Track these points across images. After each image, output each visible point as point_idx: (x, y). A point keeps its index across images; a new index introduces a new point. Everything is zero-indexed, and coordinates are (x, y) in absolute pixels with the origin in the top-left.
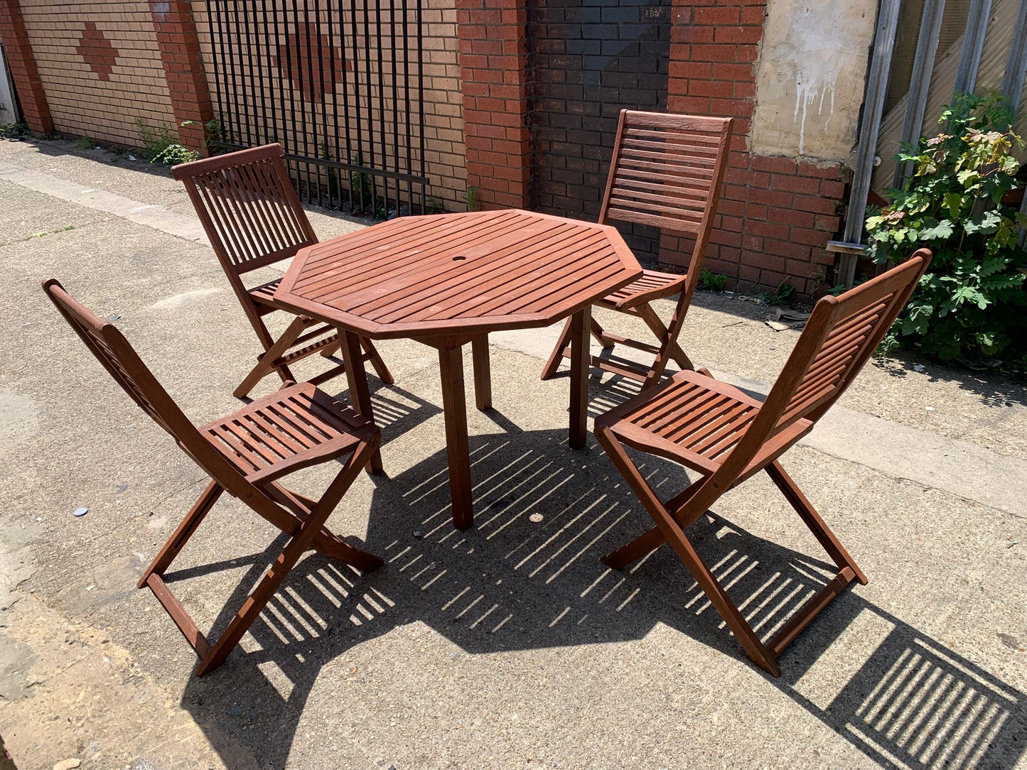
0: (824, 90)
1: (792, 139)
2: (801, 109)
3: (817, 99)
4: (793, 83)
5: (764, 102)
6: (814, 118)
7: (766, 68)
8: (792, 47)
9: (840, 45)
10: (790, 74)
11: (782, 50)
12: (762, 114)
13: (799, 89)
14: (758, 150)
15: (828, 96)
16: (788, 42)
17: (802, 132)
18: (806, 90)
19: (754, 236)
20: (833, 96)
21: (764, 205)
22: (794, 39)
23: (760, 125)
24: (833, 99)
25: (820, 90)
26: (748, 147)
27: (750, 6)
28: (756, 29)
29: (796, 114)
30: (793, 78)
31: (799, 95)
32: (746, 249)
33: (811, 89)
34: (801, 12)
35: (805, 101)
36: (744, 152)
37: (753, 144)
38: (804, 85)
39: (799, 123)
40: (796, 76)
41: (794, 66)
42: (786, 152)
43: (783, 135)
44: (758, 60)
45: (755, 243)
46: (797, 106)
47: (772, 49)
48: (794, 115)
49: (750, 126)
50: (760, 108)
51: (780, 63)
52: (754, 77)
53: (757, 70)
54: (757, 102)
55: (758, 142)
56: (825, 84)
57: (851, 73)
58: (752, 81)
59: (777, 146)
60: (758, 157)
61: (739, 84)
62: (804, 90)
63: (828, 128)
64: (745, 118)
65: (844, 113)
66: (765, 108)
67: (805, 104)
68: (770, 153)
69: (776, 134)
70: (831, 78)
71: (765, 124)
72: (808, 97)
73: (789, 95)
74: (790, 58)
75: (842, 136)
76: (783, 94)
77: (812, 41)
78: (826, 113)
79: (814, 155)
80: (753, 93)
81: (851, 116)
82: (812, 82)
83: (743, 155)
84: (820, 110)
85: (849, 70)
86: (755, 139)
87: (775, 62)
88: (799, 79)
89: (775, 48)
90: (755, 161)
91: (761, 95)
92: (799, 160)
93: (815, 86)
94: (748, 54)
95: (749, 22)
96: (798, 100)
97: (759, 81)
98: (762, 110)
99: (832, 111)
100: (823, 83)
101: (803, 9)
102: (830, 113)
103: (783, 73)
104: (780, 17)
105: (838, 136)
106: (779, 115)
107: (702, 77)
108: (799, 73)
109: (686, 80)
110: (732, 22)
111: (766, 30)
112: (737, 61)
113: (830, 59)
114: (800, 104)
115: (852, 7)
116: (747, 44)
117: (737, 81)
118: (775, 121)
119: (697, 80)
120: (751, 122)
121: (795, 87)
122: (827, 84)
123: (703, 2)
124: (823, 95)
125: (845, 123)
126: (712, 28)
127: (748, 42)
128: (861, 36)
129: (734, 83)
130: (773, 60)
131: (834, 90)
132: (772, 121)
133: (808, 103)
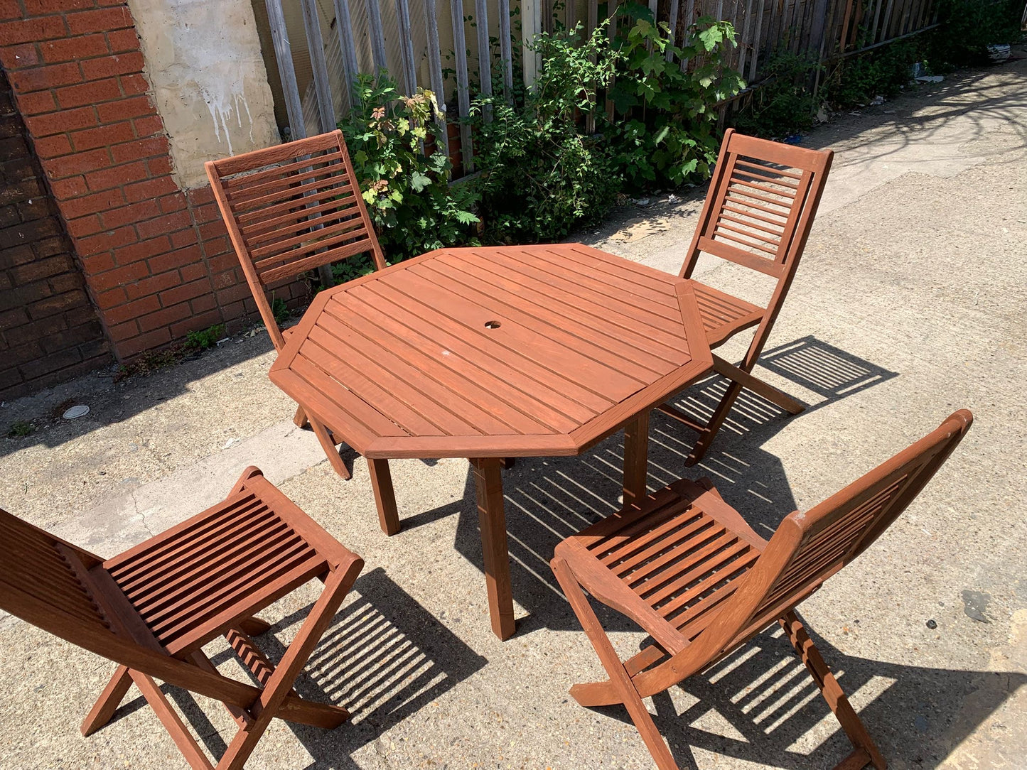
0: (236, 102)
2: (221, 128)
3: (233, 112)
4: (202, 105)
5: (177, 132)
6: (237, 132)
7: (162, 95)
8: (185, 67)
9: (234, 56)
10: (194, 94)
11: (176, 72)
12: (181, 146)
13: (211, 108)
14: (192, 184)
15: (242, 107)
16: (177, 62)
17: (231, 149)
18: (219, 107)
19: (221, 272)
20: (246, 105)
21: (220, 237)
22: (184, 58)
23: (182, 158)
24: (247, 109)
25: (232, 103)
26: (179, 185)
27: (116, 30)
28: (133, 56)
29: (217, 134)
30: (200, 99)
31: (213, 114)
32: (220, 289)
33: (223, 105)
34: (180, 28)
35: (223, 119)
36: (176, 192)
37: (183, 180)
38: (215, 103)
39: (225, 142)
40: (202, 96)
41: (195, 86)
44: (151, 89)
45: (227, 278)
46: (216, 125)
47: (162, 73)
48: (216, 136)
49: (171, 162)
50: (176, 139)
51: (179, 87)
52: (154, 109)
53: (154, 100)
54: (168, 134)
55: (186, 175)
56: (235, 97)
57: (254, 79)
58: (153, 113)
60: (195, 191)
61: (138, 121)
62: (217, 110)
63: (253, 138)
64: (163, 155)
65: (262, 119)
66: (182, 138)
67: (223, 122)
68: (206, 183)
70: (238, 89)
71: (189, 154)
72: (224, 114)
73: (204, 117)
74: (188, 78)
75: (268, 141)
76: (196, 118)
77: (205, 56)
78: (246, 124)
80: (160, 127)
81: (269, 120)
82: (221, 97)
83: (177, 195)
84: (240, 123)
85: (252, 77)
86: (182, 174)
87: (173, 87)
88: (207, 99)
89: (165, 71)
90: (194, 196)
91: (170, 125)
93: (225, 101)
94: (136, 85)
95: (122, 49)
96: (214, 118)
97: (162, 111)
98: (179, 141)
99: (251, 121)
100: (233, 96)
101: (181, 25)
102: (250, 123)
103: (187, 95)
104: (157, 38)
105: (265, 143)
106: (199, 140)
107: (85, 126)
108: (204, 91)
109: (65, 135)
110: (102, 52)
111: (146, 55)
112: (124, 96)
113: (230, 71)
114: (218, 122)
115: (231, 16)
116: (131, 74)
117: (135, 119)
118: (199, 148)
119: (79, 130)
120: (171, 157)
121: (206, 106)
122: (237, 95)
123: (49, 34)
124: (237, 107)
125: (266, 128)
126: (75, 65)
127: (130, 71)
128: (250, 43)
129: (131, 121)
130: (168, 85)
131: (244, 99)
132: (195, 148)
133: (225, 119)
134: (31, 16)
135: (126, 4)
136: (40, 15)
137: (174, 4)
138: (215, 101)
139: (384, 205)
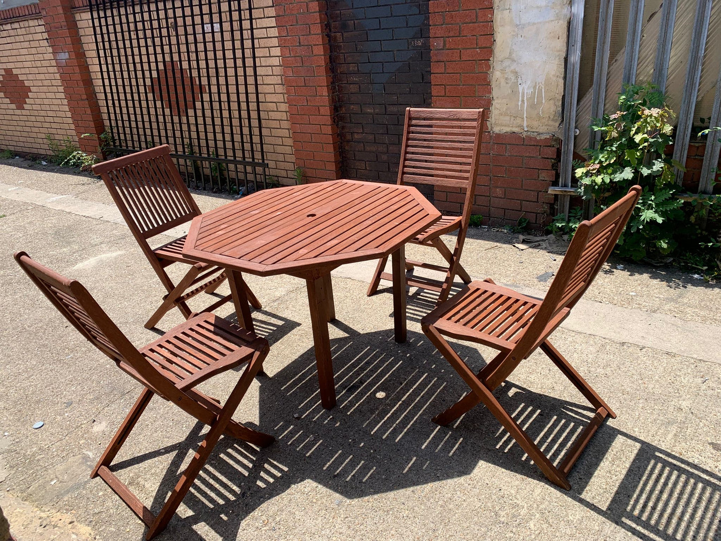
0: (537, 88)
1: (519, 121)
2: (523, 101)
3: (533, 93)
4: (516, 84)
5: (497, 98)
6: (532, 106)
7: (497, 75)
8: (513, 61)
9: (545, 58)
10: (513, 78)
11: (507, 63)
12: (498, 106)
13: (520, 88)
14: (497, 130)
15: (540, 91)
16: (510, 58)
17: (525, 116)
18: (525, 88)
19: (497, 187)
20: (543, 91)
21: (504, 166)
22: (514, 55)
23: (496, 113)
24: (543, 93)
25: (535, 87)
26: (490, 128)
27: (483, 35)
28: (489, 50)
29: (520, 104)
30: (516, 81)
31: (521, 92)
32: (494, 197)
33: (529, 88)
34: (517, 37)
35: (525, 96)
36: (487, 132)
37: (492, 126)
38: (524, 85)
39: (522, 110)
40: (517, 80)
41: (516, 73)
42: (516, 130)
43: (512, 118)
44: (491, 70)
45: (499, 192)
46: (520, 98)
47: (500, 62)
48: (518, 105)
49: (489, 114)
50: (496, 101)
51: (506, 72)
52: (490, 82)
53: (491, 77)
54: (493, 98)
55: (496, 124)
57: (554, 75)
58: (489, 84)
59: (509, 126)
60: (496, 134)
61: (480, 87)
62: (524, 88)
63: (541, 112)
64: (487, 109)
65: (552, 102)
66: (499, 102)
67: (525, 98)
68: (505, 131)
69: (508, 118)
70: (541, 79)
71: (500, 112)
72: (527, 93)
73: (515, 92)
74: (512, 68)
75: (552, 117)
76: (510, 91)
77: (526, 56)
78: (540, 103)
79: (534, 130)
80: (490, 93)
81: (557, 104)
82: (529, 83)
83: (487, 134)
84: (536, 100)
85: (553, 74)
86: (493, 122)
87: (503, 71)
88: (520, 81)
89: (502, 62)
90: (495, 137)
91: (495, 93)
92: (525, 134)
93: (530, 86)
94: (484, 66)
95: (483, 46)
96: (521, 94)
97: (493, 84)
98: (497, 103)
99: (544, 101)
100: (536, 83)
101: (519, 36)
102: (542, 102)
103: (509, 78)
104: (503, 42)
105: (549, 117)
106: (508, 105)
107: (454, 83)
108: (520, 77)
109: (444, 86)
110: (472, 46)
111: (495, 51)
112: (477, 72)
113: (539, 67)
114: (522, 97)
115: (550, 33)
116: (483, 60)
117: (479, 85)
118: (506, 109)
119: (451, 85)
120: (490, 111)
121: (517, 86)
122: (539, 83)
123: (451, 34)
124: (537, 91)
125: (553, 108)
126: (459, 51)
127: (484, 58)
128: (559, 51)
129: (477, 86)
130: (501, 70)
131: (543, 87)
132: (504, 110)
133: (527, 96)
134: (446, 24)
135: (492, 21)
136: (450, 24)
137: (518, 23)
138: (524, 84)
139: (587, 181)
